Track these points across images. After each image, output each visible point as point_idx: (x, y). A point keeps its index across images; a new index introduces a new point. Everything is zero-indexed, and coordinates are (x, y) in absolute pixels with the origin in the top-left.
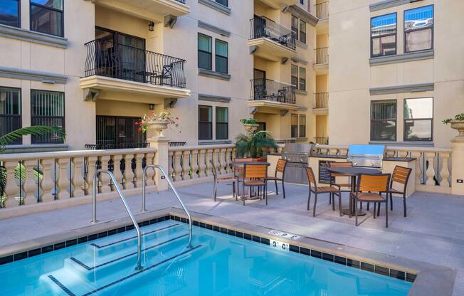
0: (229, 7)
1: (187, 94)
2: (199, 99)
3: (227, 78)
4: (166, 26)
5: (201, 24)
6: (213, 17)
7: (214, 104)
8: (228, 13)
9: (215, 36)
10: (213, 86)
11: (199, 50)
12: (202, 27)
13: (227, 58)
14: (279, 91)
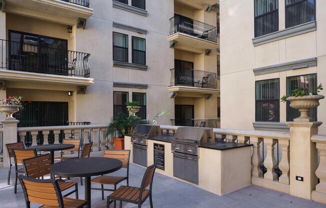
0: (146, 10)
1: (91, 82)
2: (114, 86)
3: (145, 68)
4: (78, 27)
5: (116, 25)
6: (129, 18)
7: (130, 91)
8: (145, 15)
9: (131, 34)
10: (129, 75)
11: (114, 46)
12: (117, 27)
13: (145, 52)
14: (204, 78)
